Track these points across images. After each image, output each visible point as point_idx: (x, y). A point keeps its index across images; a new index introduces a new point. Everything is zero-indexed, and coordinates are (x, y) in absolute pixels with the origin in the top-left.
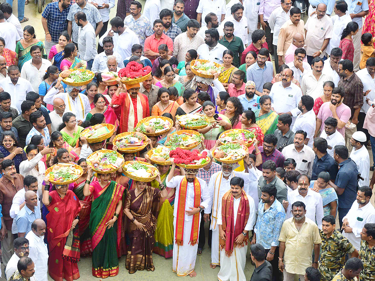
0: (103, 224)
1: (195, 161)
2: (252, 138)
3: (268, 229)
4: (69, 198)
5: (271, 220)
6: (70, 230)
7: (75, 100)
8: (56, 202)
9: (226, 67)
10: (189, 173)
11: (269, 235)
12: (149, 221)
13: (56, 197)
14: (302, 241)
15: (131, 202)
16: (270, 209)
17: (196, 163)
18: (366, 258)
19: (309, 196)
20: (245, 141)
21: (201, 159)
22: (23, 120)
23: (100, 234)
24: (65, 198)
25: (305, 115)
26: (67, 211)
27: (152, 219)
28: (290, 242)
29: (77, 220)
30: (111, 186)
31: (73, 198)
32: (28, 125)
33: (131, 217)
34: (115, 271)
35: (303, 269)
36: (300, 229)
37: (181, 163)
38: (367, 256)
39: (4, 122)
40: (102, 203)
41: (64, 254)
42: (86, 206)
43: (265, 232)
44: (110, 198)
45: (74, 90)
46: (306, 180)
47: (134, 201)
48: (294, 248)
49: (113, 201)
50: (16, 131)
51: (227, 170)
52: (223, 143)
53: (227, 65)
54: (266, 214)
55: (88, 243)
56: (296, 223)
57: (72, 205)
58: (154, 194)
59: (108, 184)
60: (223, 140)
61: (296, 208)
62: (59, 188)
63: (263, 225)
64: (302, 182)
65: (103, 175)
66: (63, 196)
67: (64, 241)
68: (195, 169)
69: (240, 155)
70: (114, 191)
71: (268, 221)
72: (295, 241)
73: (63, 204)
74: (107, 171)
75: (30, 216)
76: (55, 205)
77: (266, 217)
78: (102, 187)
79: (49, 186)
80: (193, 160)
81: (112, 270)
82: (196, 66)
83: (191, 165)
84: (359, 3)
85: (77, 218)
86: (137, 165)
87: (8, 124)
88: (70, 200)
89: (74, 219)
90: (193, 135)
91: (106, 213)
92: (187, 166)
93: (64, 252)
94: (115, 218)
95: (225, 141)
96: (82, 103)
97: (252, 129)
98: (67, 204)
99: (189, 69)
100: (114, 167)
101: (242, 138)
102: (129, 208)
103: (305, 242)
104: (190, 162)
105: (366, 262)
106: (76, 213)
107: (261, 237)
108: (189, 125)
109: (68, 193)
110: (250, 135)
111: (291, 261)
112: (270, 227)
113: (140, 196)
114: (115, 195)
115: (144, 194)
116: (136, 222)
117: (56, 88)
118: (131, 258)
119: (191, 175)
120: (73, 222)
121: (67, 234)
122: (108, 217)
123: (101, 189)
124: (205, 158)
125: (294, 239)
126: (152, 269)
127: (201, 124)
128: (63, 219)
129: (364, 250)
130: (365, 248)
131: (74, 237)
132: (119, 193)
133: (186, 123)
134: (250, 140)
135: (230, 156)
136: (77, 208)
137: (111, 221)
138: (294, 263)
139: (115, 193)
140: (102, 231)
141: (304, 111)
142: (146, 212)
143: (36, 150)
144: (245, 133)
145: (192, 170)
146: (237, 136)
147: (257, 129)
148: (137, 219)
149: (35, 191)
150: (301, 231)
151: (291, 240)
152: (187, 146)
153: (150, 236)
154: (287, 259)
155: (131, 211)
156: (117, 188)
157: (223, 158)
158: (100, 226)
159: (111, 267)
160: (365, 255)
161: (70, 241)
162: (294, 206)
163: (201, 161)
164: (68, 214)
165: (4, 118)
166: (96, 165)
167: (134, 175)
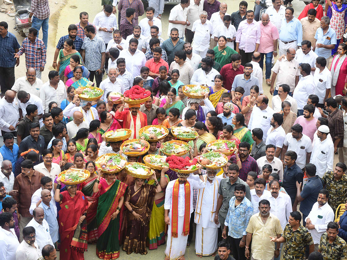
0: (109, 216)
1: (187, 167)
2: (234, 147)
3: (238, 221)
4: (78, 197)
5: (241, 214)
6: (77, 224)
7: (87, 112)
8: (67, 201)
9: (217, 89)
10: (182, 176)
11: (239, 226)
12: (145, 213)
13: (67, 196)
14: (268, 232)
15: (131, 196)
16: (241, 205)
17: (187, 169)
18: (327, 251)
19: (280, 197)
20: (227, 150)
21: (192, 165)
22: (46, 130)
23: (106, 224)
24: (74, 197)
25: (277, 130)
26: (75, 208)
27: (148, 211)
28: (257, 233)
29: (84, 216)
30: (116, 184)
31: (82, 197)
32: (50, 134)
33: (130, 209)
34: (116, 255)
35: (267, 255)
36: (265, 222)
37: (176, 168)
38: (328, 250)
39: (33, 131)
40: (108, 198)
41: (72, 245)
42: (94, 201)
43: (236, 224)
44: (115, 194)
45: (88, 104)
46: (277, 185)
47: (134, 195)
48: (261, 238)
49: (117, 196)
50: (43, 138)
51: (212, 175)
52: (209, 151)
53: (218, 87)
54: (237, 209)
55: (95, 232)
56: (262, 218)
57: (80, 204)
58: (150, 190)
59: (113, 182)
60: (210, 148)
61: (262, 205)
62: (69, 188)
63: (235, 218)
64: (274, 187)
65: (110, 175)
66: (73, 196)
67: (72, 234)
68: (186, 174)
69: (223, 162)
70: (118, 188)
71: (239, 215)
72: (261, 232)
73: (72, 203)
74: (113, 171)
75: (47, 211)
76: (66, 203)
77: (237, 211)
78: (109, 184)
79: (61, 186)
80: (186, 166)
81: (114, 254)
82: (187, 91)
83: (183, 170)
84: (328, 38)
85: (85, 214)
86: (136, 165)
87: (36, 132)
88: (79, 199)
89: (82, 215)
90: (183, 145)
91: (111, 206)
92: (180, 171)
93: (72, 243)
94: (118, 211)
95: (211, 150)
96: (92, 115)
97: (233, 140)
98: (76, 202)
99: (181, 92)
100: (119, 167)
101: (225, 147)
102: (129, 201)
103: (269, 233)
104: (183, 167)
105: (327, 255)
106: (84, 210)
107: (232, 228)
108: (180, 136)
109: (78, 194)
110: (231, 145)
111: (258, 250)
112: (240, 220)
113: (138, 191)
114: (119, 191)
115: (141, 189)
116: (134, 213)
117: (73, 103)
118: (128, 241)
119: (183, 179)
120: (80, 218)
121: (75, 227)
122: (112, 210)
123: (107, 186)
124: (195, 165)
125: (261, 230)
126: (145, 253)
127: (190, 137)
128: (72, 215)
129: (324, 245)
130: (325, 243)
131: (81, 231)
132: (122, 190)
133: (178, 134)
134: (232, 149)
135: (215, 164)
136: (85, 206)
137: (114, 214)
138: (260, 251)
139: (119, 190)
140: (107, 221)
141: (276, 126)
142: (143, 205)
143: (51, 154)
144: (227, 143)
145: (184, 174)
146: (221, 145)
147: (237, 140)
148: (135, 211)
149: (50, 189)
150: (266, 224)
151: (258, 231)
152: (178, 153)
153: (145, 225)
154: (255, 248)
155: (131, 204)
156: (121, 186)
157: (209, 164)
158: (106, 217)
159: (113, 251)
160: (326, 249)
161: (78, 234)
162: (261, 203)
163: (191, 167)
164: (76, 211)
165: (32, 128)
166: (104, 166)
167: (135, 173)
